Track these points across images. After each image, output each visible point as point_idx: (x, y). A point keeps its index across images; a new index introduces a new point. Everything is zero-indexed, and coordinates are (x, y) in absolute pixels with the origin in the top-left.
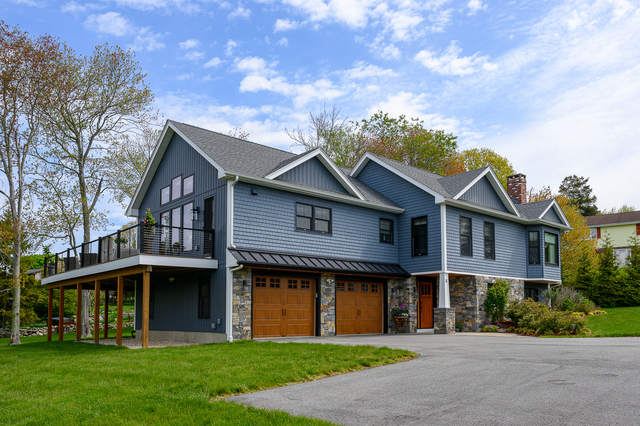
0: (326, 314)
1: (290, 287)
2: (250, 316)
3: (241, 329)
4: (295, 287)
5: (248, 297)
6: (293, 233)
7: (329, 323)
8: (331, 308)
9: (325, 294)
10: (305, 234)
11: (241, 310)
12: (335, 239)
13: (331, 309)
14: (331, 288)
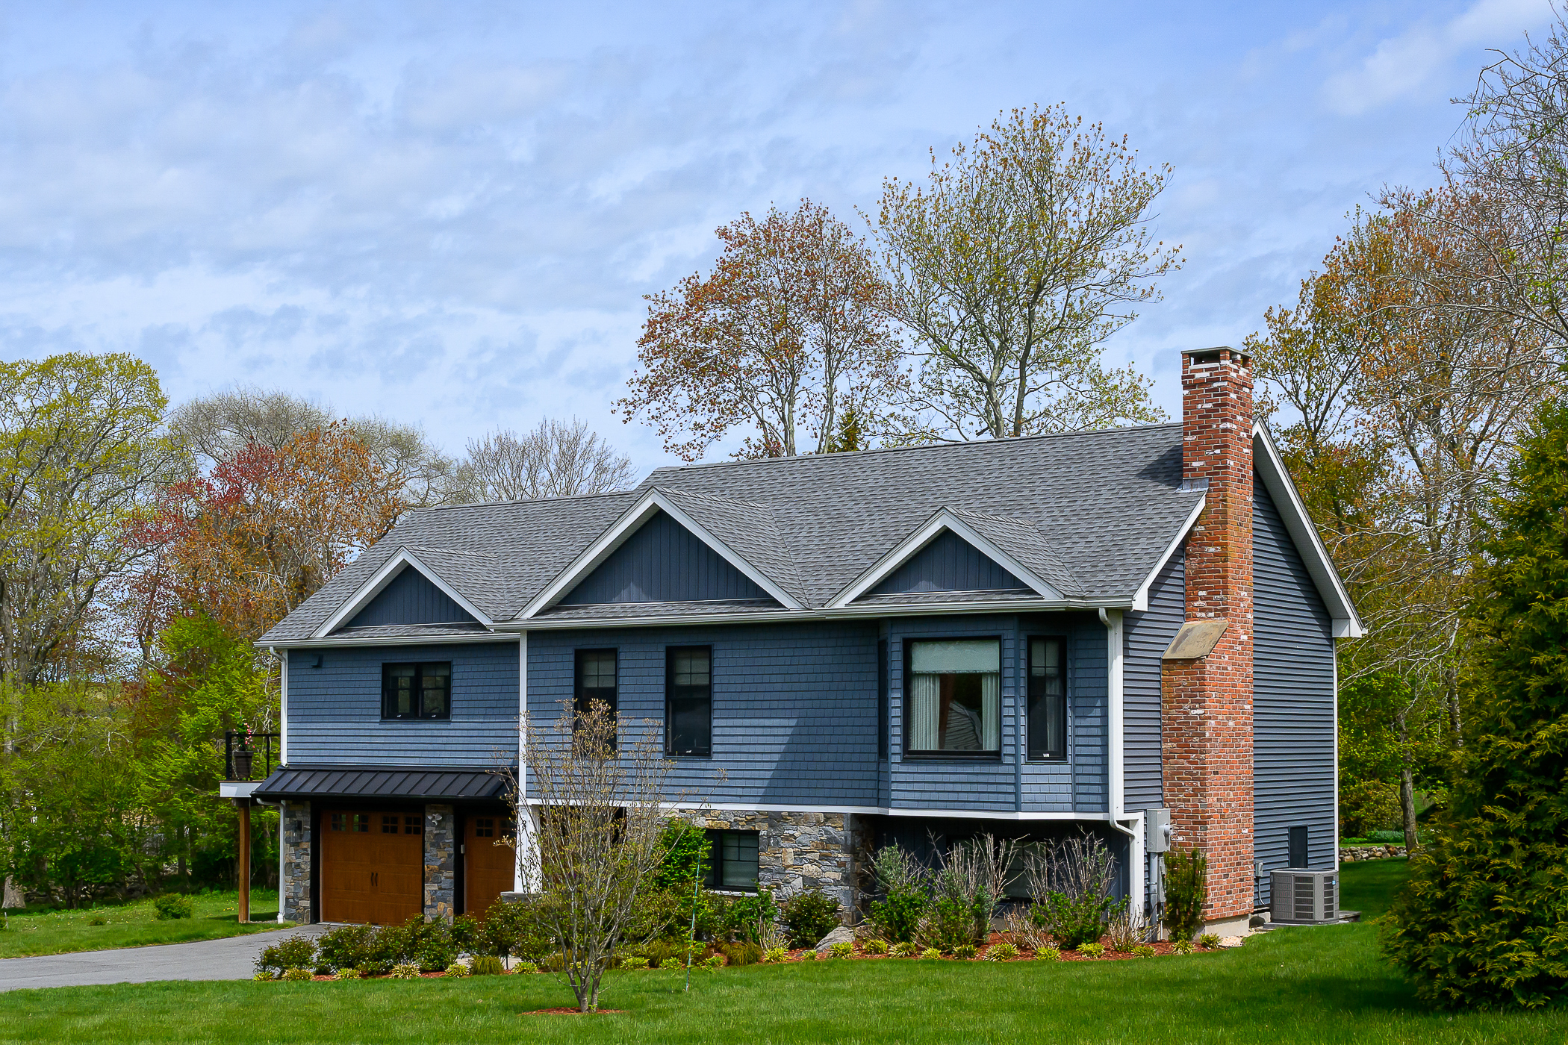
0: (435, 887)
1: (385, 830)
2: (308, 883)
3: (295, 905)
4: (394, 830)
5: (306, 849)
6: (377, 726)
7: (441, 905)
8: (445, 874)
9: (432, 845)
10: (399, 726)
11: (296, 871)
12: (457, 726)
13: (446, 878)
14: (444, 831)
